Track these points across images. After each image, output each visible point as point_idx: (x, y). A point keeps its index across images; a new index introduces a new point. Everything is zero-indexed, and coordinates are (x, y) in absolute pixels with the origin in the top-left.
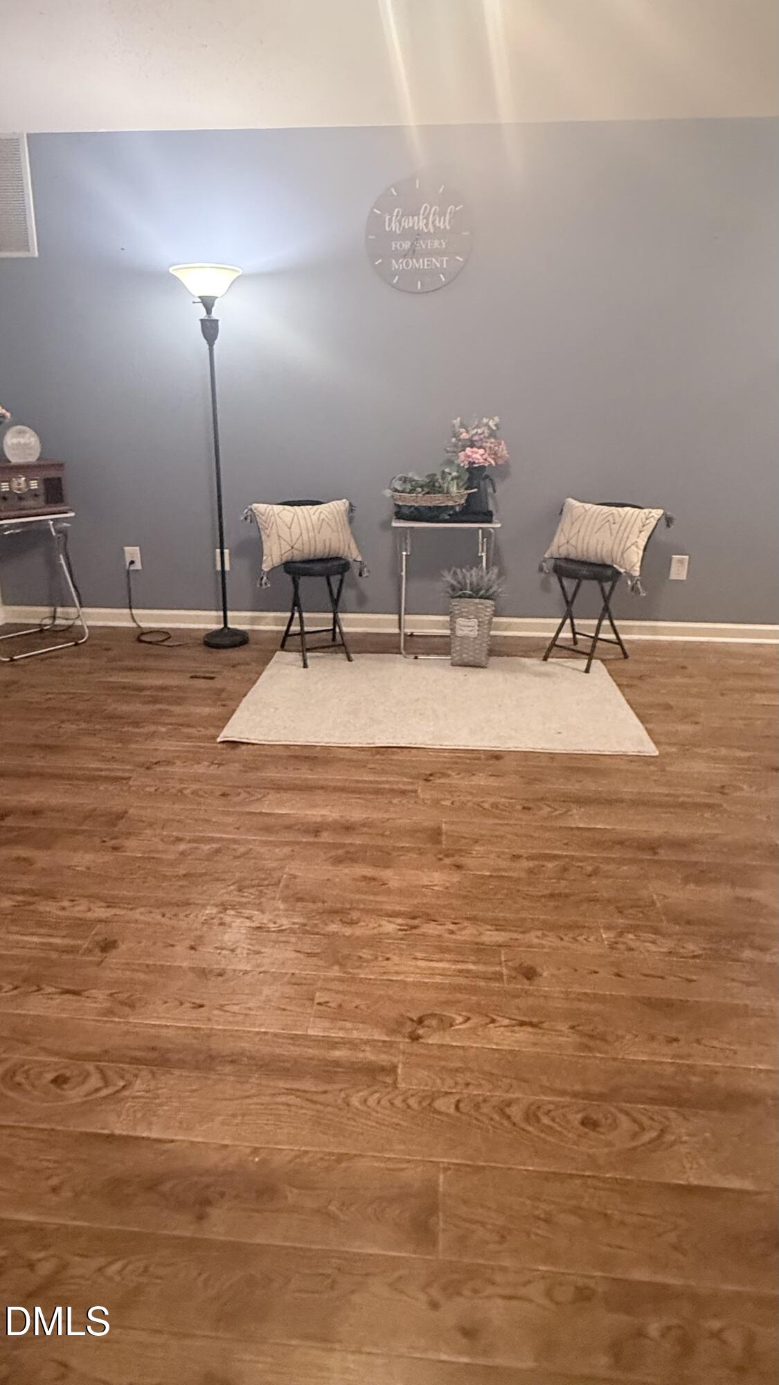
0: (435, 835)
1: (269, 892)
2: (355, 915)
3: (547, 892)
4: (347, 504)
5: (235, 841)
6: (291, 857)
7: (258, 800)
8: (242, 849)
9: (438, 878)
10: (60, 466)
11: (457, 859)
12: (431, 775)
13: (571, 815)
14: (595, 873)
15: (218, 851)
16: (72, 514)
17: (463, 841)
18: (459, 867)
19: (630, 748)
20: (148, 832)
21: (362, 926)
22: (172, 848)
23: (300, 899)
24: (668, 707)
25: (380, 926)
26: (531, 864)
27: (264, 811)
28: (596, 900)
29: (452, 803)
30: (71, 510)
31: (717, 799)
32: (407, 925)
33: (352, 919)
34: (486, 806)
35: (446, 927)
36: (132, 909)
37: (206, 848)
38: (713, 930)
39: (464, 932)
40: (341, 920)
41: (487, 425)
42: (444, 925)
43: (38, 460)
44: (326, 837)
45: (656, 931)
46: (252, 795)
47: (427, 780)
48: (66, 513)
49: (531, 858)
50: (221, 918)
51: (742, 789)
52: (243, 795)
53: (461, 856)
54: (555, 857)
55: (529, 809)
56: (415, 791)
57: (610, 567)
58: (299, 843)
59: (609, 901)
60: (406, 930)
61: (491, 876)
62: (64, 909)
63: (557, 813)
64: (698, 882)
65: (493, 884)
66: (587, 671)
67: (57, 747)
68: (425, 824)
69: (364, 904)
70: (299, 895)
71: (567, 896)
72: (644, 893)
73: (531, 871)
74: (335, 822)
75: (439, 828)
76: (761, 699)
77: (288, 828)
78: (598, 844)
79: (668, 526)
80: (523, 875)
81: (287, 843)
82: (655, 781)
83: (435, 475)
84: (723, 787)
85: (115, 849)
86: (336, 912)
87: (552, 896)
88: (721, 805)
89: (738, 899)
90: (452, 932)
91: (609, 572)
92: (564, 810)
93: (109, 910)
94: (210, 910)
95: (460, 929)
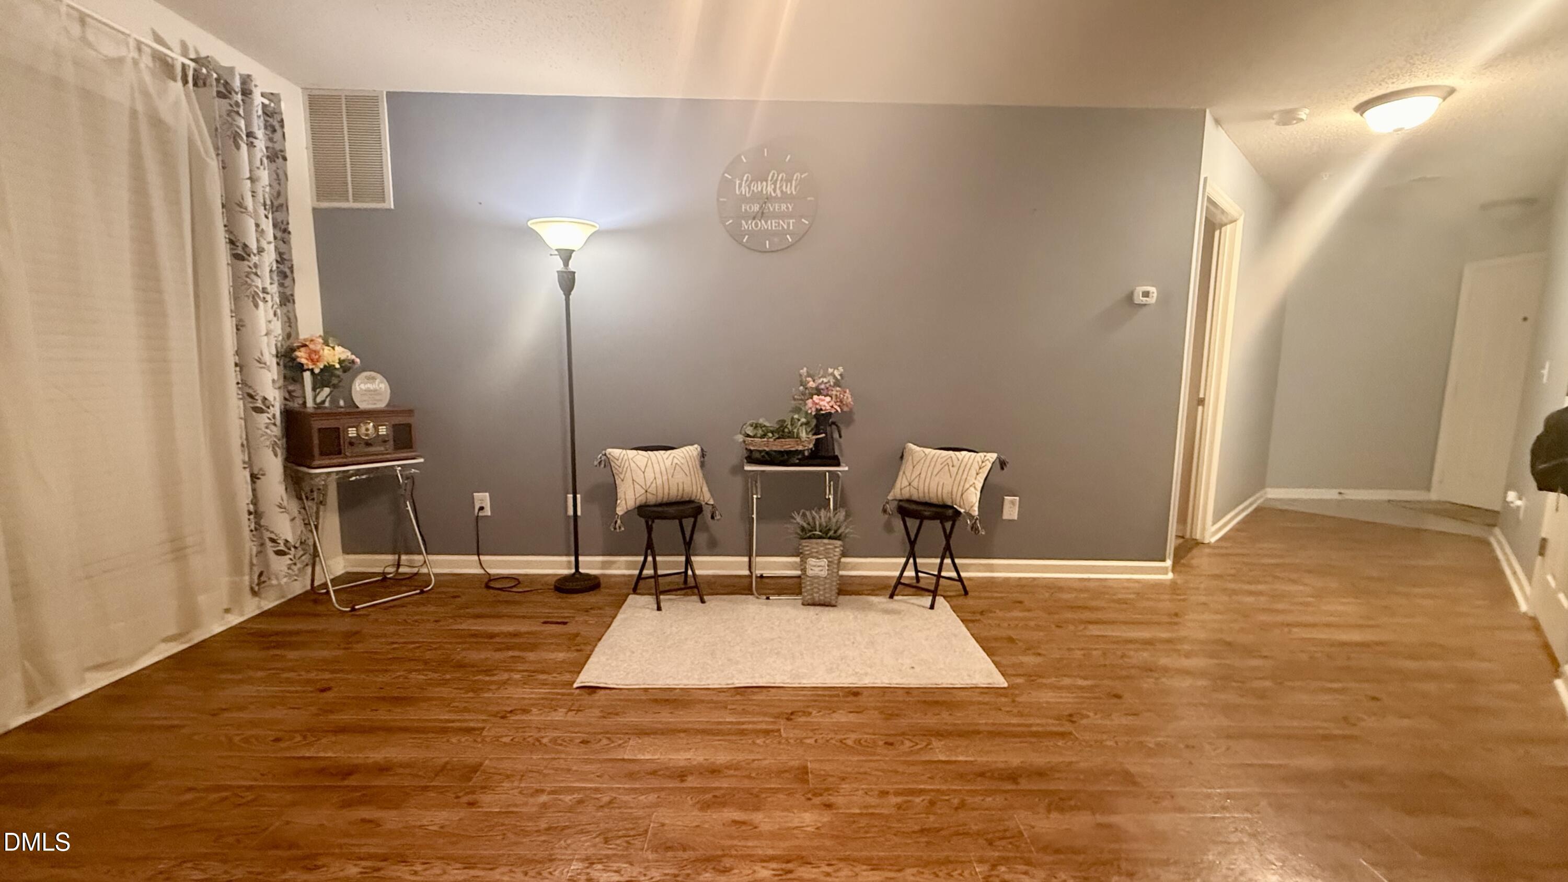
0: (802, 774)
1: (637, 843)
2: (727, 862)
3: (917, 828)
4: (699, 449)
5: (597, 790)
6: (657, 805)
7: (620, 745)
8: (606, 799)
9: (809, 819)
10: (410, 412)
11: (825, 798)
12: (792, 713)
13: (931, 749)
14: (962, 805)
15: (580, 802)
16: (422, 460)
17: (831, 779)
18: (828, 806)
19: (981, 680)
20: (506, 785)
21: (734, 874)
22: (531, 800)
23: (669, 848)
24: (1011, 640)
25: (754, 872)
26: (899, 799)
27: (626, 757)
28: (966, 834)
29: (816, 741)
30: (420, 456)
31: (1068, 727)
32: (782, 870)
33: (725, 867)
34: (849, 742)
35: (821, 870)
36: (491, 869)
37: (568, 798)
38: (1080, 858)
39: (839, 874)
40: (714, 868)
41: (833, 374)
42: (819, 867)
43: (388, 405)
44: (692, 782)
45: (1028, 863)
46: (613, 742)
47: (788, 719)
48: (413, 458)
49: (897, 793)
50: (588, 874)
51: (1088, 717)
52: (605, 741)
53: (830, 795)
54: (921, 792)
55: (892, 744)
56: (779, 730)
57: (952, 507)
58: (663, 789)
59: (978, 834)
60: (781, 875)
61: (861, 814)
62: (416, 873)
63: (919, 747)
64: (1061, 810)
65: (863, 822)
66: (932, 607)
67: (404, 698)
68: (792, 763)
69: (736, 850)
70: (669, 844)
71: (938, 830)
72: (1011, 824)
73: (899, 807)
74: (701, 765)
75: (806, 767)
76: (1094, 630)
77: (654, 773)
78: (961, 776)
79: (1002, 468)
80: (893, 811)
81: (653, 790)
82: (1008, 712)
83: (784, 421)
84: (1071, 715)
85: (471, 804)
86: (708, 860)
87: (922, 831)
88: (1071, 733)
89: (1100, 825)
90: (828, 874)
91: (950, 512)
92: (925, 744)
93: (466, 871)
94: (576, 866)
95: (836, 871)
